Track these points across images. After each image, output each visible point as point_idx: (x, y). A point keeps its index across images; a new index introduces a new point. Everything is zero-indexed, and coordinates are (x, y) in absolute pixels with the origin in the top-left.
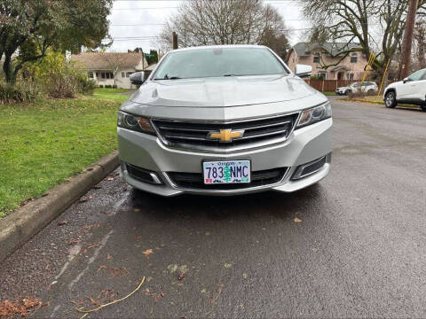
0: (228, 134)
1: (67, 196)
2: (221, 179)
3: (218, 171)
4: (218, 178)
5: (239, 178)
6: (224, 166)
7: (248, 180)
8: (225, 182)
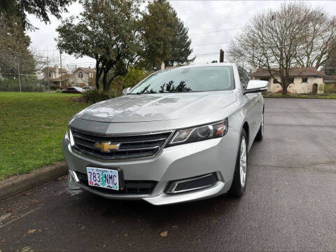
0: (107, 146)
1: (45, 175)
2: (99, 183)
3: (97, 176)
4: (97, 182)
5: (111, 185)
6: (100, 173)
7: (117, 188)
8: (102, 186)
